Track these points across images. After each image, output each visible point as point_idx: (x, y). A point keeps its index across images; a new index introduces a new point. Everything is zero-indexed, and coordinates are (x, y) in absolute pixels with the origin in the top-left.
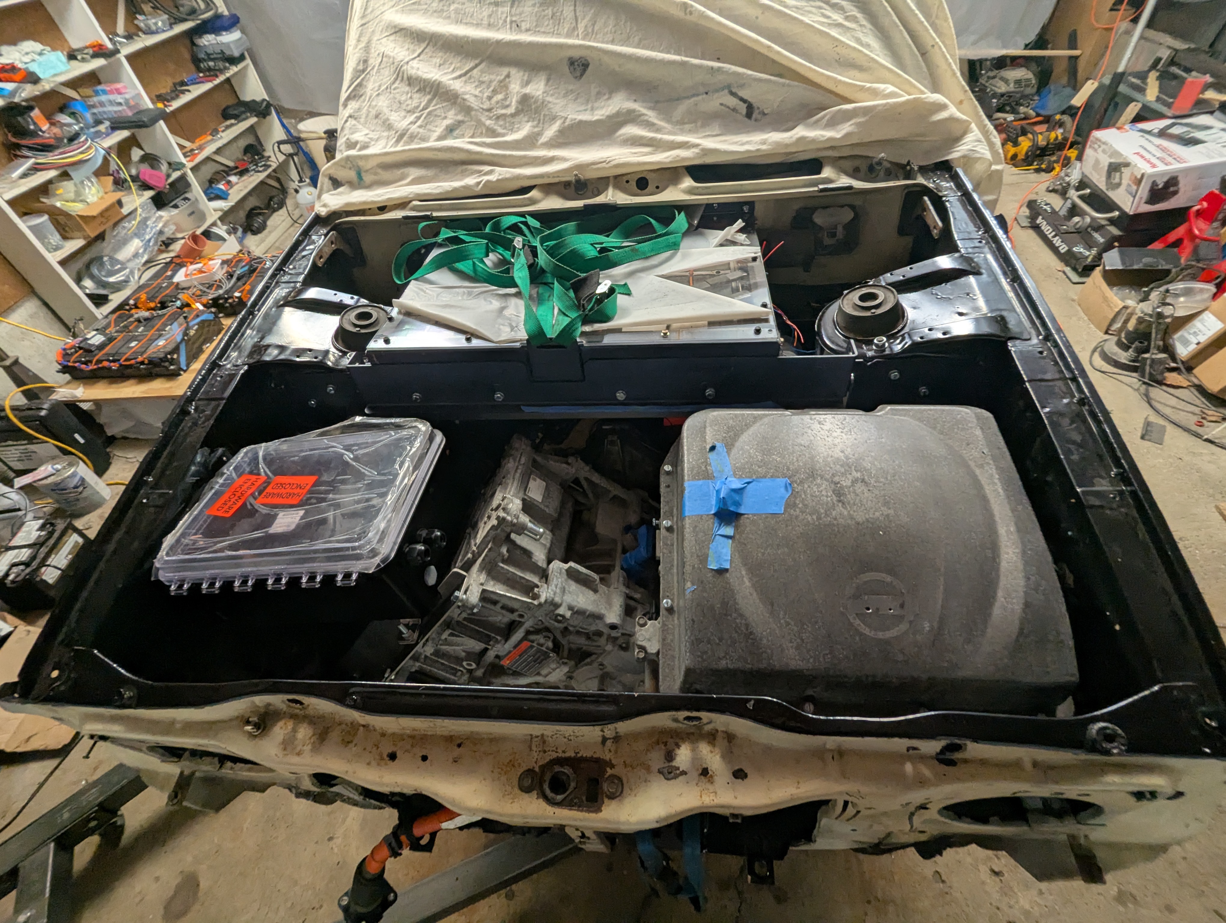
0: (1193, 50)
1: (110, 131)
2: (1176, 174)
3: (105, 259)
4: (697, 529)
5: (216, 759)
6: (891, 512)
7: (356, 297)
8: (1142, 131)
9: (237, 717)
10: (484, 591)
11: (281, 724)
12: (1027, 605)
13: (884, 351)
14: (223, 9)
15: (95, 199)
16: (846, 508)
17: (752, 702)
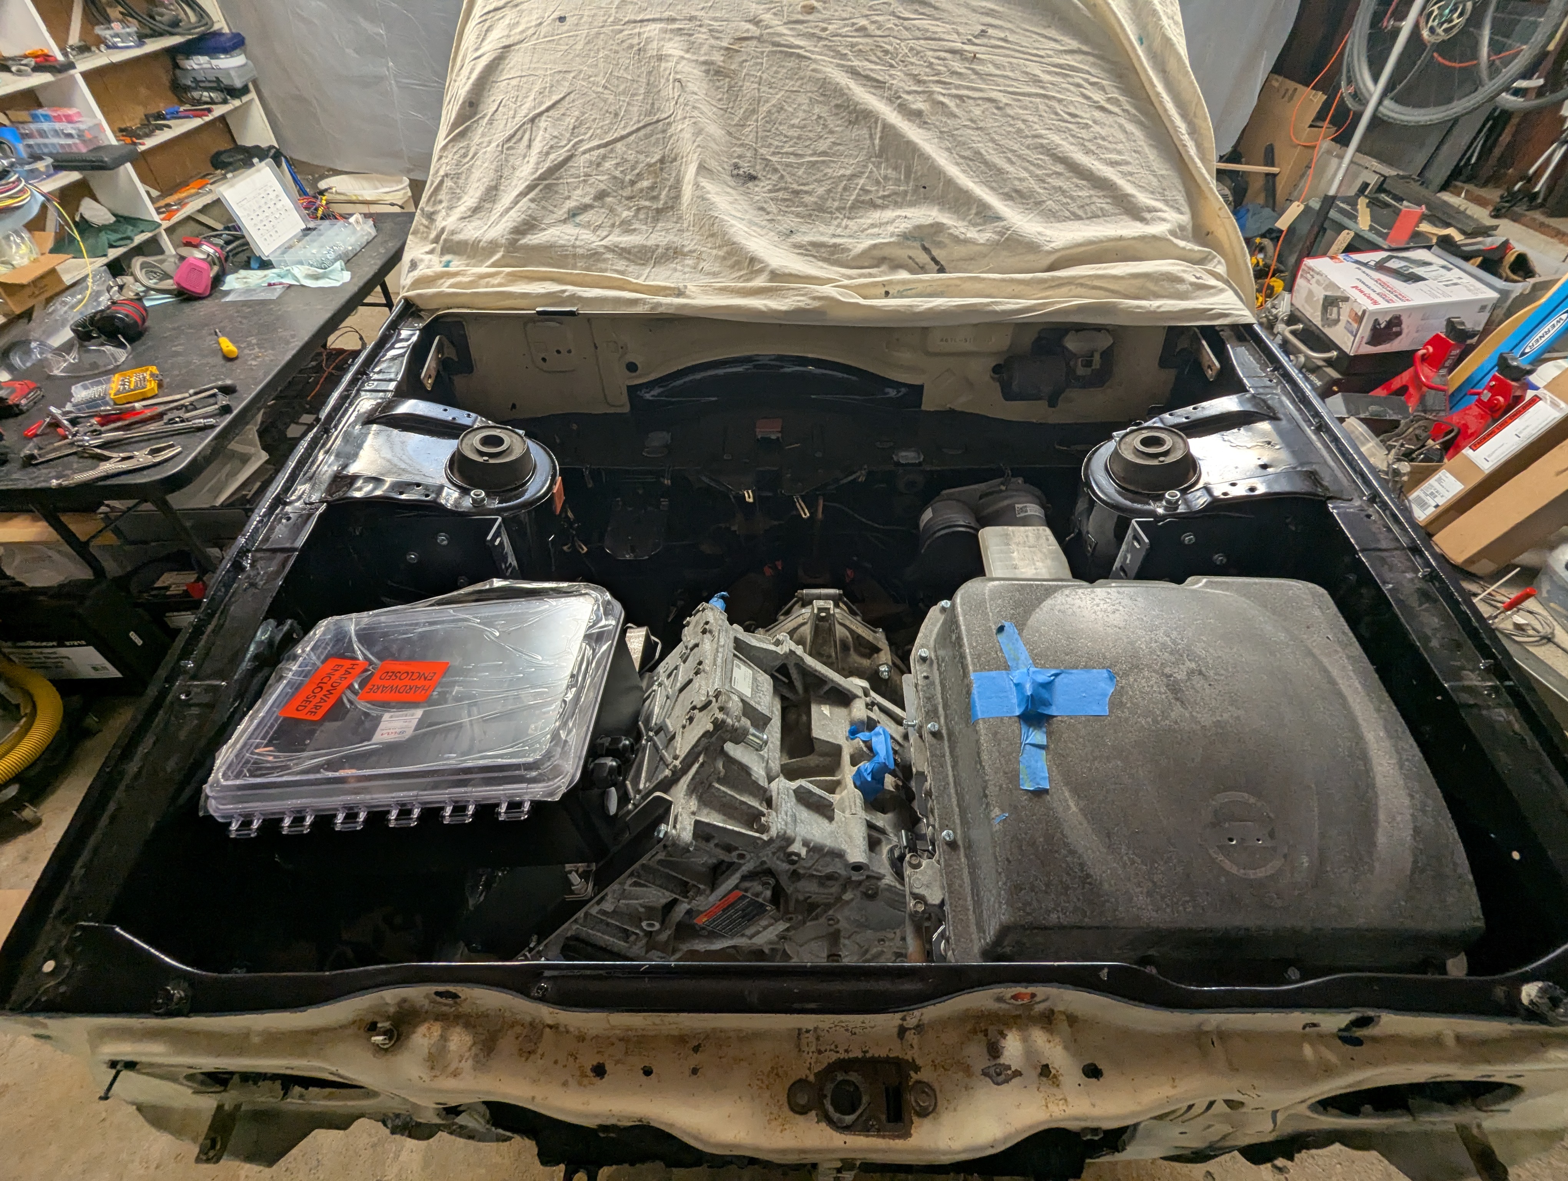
0: (1403, 177)
1: (52, 171)
2: (1398, 313)
3: (33, 345)
4: (999, 736)
5: (278, 1085)
6: (1241, 712)
7: (473, 415)
8: (1357, 262)
9: (354, 1022)
10: (697, 822)
11: (422, 1029)
12: (1417, 831)
13: (1177, 508)
14: (220, 23)
15: (26, 261)
16: (1186, 709)
17: (1106, 970)
